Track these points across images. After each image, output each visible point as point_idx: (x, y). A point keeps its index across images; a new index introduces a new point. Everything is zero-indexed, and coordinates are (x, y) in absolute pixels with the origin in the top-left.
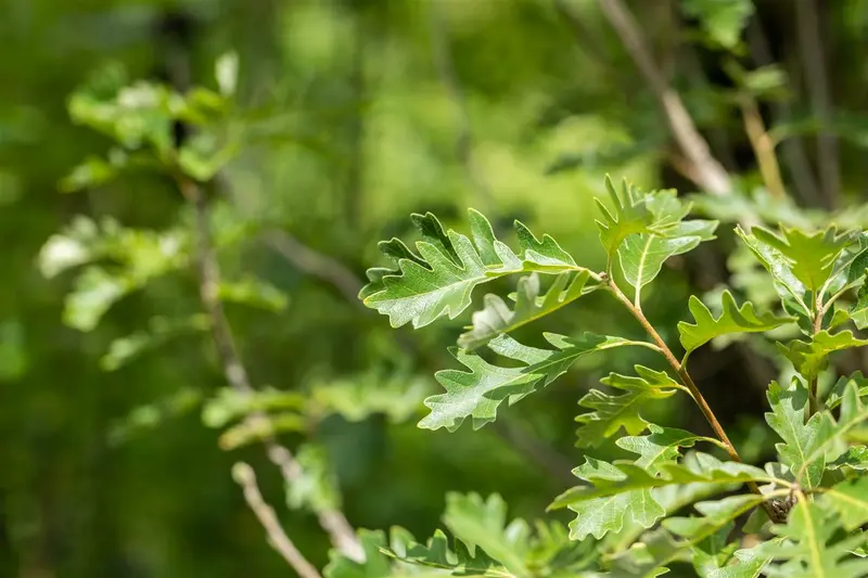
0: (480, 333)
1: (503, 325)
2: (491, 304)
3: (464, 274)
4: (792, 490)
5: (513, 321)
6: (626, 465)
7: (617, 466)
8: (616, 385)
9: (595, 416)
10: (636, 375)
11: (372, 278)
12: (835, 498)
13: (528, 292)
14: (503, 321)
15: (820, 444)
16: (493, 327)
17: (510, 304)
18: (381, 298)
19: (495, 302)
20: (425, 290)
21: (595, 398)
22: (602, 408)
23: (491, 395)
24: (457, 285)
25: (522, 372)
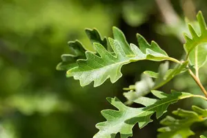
3: (117, 60)
8: (180, 115)
9: (168, 129)
10: (192, 110)
11: (64, 60)
18: (75, 71)
20: (96, 68)
21: (169, 121)
22: (172, 125)
23: (129, 122)
24: (113, 65)
25: (143, 110)
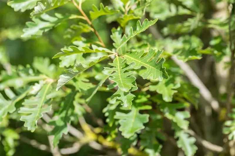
0: (36, 12)
1: (42, 10)
2: (39, 4)
4: (116, 55)
5: (45, 9)
6: (73, 47)
7: (70, 47)
12: (126, 56)
13: (49, 2)
14: (43, 9)
15: (123, 43)
16: (40, 11)
17: (44, 5)
19: (40, 4)
22: (71, 34)
23: (41, 29)
